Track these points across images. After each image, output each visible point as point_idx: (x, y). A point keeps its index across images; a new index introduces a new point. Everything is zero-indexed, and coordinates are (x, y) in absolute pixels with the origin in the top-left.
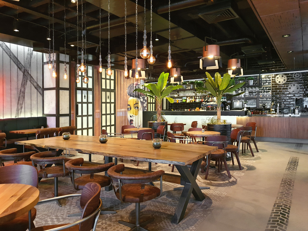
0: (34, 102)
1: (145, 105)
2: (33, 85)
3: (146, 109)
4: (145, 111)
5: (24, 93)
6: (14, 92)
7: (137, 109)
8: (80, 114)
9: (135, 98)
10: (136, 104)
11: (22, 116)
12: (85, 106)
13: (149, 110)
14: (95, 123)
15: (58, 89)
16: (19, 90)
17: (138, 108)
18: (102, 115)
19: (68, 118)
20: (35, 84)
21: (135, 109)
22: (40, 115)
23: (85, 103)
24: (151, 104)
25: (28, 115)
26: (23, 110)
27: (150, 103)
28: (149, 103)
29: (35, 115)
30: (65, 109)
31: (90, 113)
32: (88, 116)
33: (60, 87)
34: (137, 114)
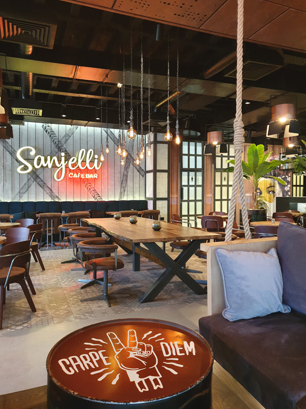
0: (137, 186)
1: (287, 189)
2: (136, 168)
3: (289, 194)
4: (287, 196)
5: (127, 176)
6: (118, 175)
7: (272, 195)
8: (185, 198)
9: (268, 179)
10: (271, 187)
11: (125, 199)
12: (192, 189)
13: (294, 196)
14: (205, 210)
15: (155, 171)
16: (122, 174)
17: (274, 192)
18: (215, 200)
19: (166, 202)
20: (138, 167)
21: (268, 194)
22: (143, 199)
25: (130, 198)
26: (126, 193)
27: (296, 186)
28: (294, 186)
29: (137, 198)
32: (195, 201)
33: (157, 169)
34: (272, 201)
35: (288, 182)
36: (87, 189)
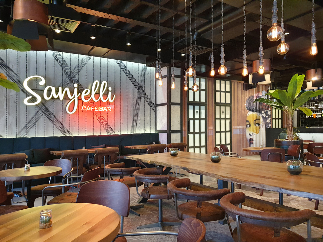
0: (148, 119)
1: (268, 121)
2: (147, 101)
3: (270, 125)
4: (269, 128)
5: (138, 109)
6: (130, 108)
7: (258, 126)
8: (192, 130)
9: (255, 113)
10: (257, 119)
11: (137, 132)
12: (197, 122)
13: (274, 127)
14: (208, 142)
15: (169, 104)
16: (134, 107)
17: (259, 124)
18: (216, 132)
19: (179, 134)
20: (149, 101)
21: (255, 126)
22: (153, 131)
23: (197, 119)
24: (277, 120)
25: (142, 132)
26: (137, 126)
28: (274, 119)
29: (148, 131)
30: (176, 125)
31: (203, 130)
32: (200, 133)
33: (172, 102)
34: (258, 132)
35: (269, 115)
36: (100, 122)
